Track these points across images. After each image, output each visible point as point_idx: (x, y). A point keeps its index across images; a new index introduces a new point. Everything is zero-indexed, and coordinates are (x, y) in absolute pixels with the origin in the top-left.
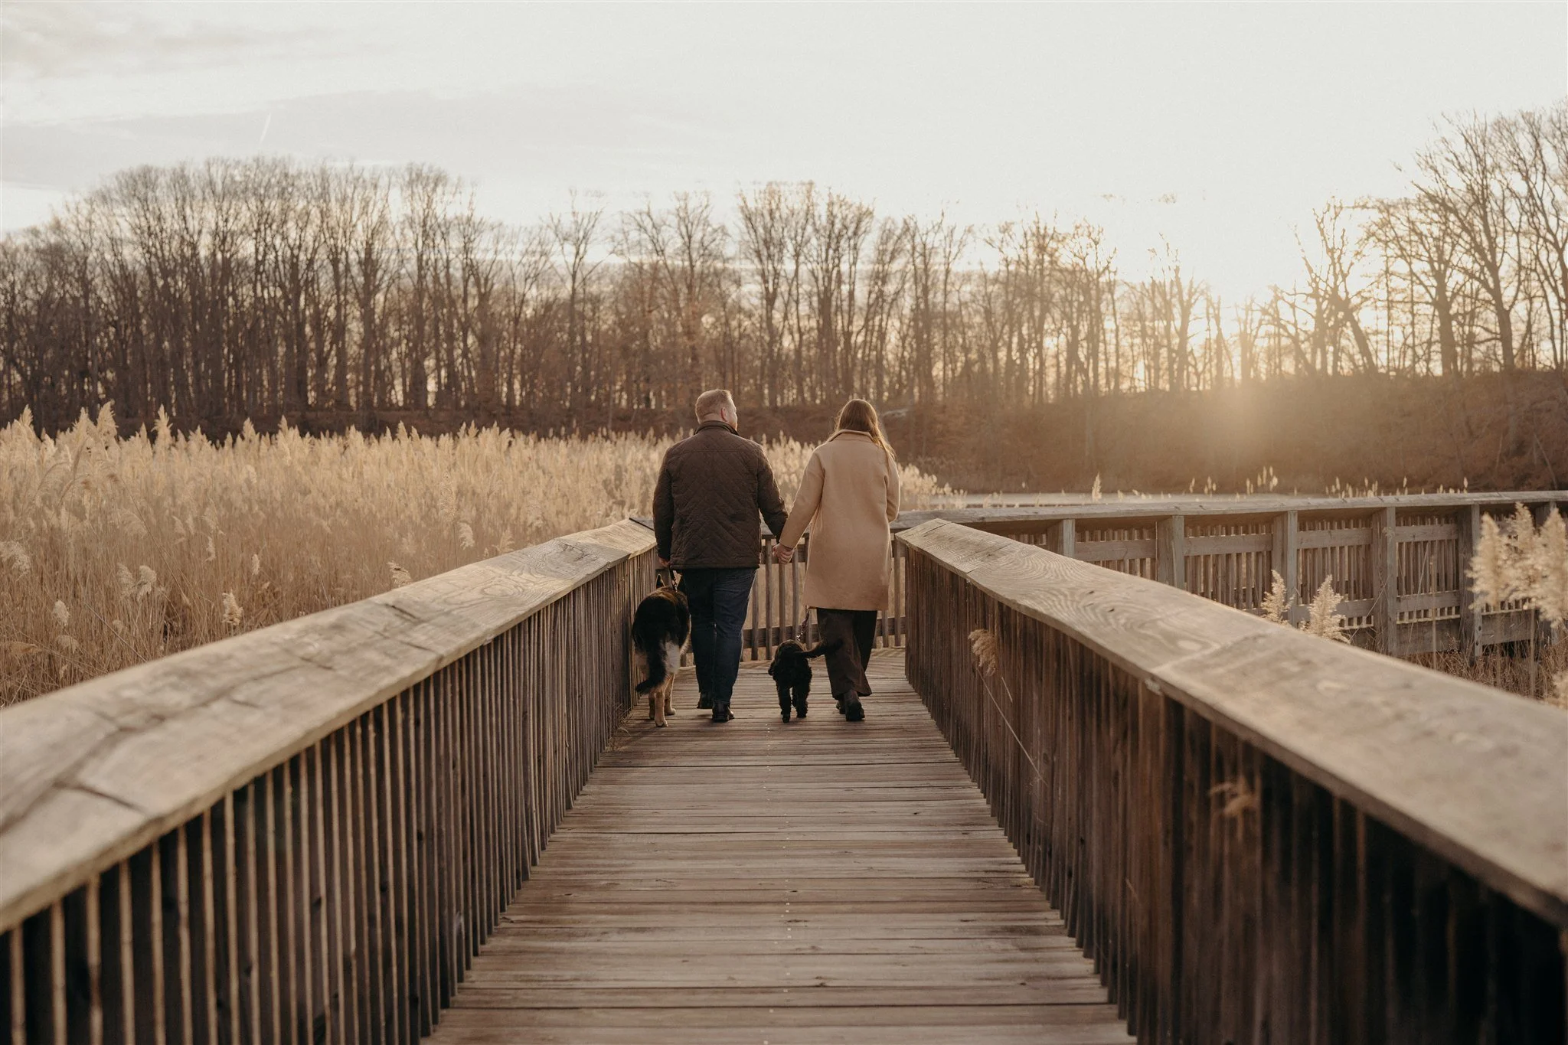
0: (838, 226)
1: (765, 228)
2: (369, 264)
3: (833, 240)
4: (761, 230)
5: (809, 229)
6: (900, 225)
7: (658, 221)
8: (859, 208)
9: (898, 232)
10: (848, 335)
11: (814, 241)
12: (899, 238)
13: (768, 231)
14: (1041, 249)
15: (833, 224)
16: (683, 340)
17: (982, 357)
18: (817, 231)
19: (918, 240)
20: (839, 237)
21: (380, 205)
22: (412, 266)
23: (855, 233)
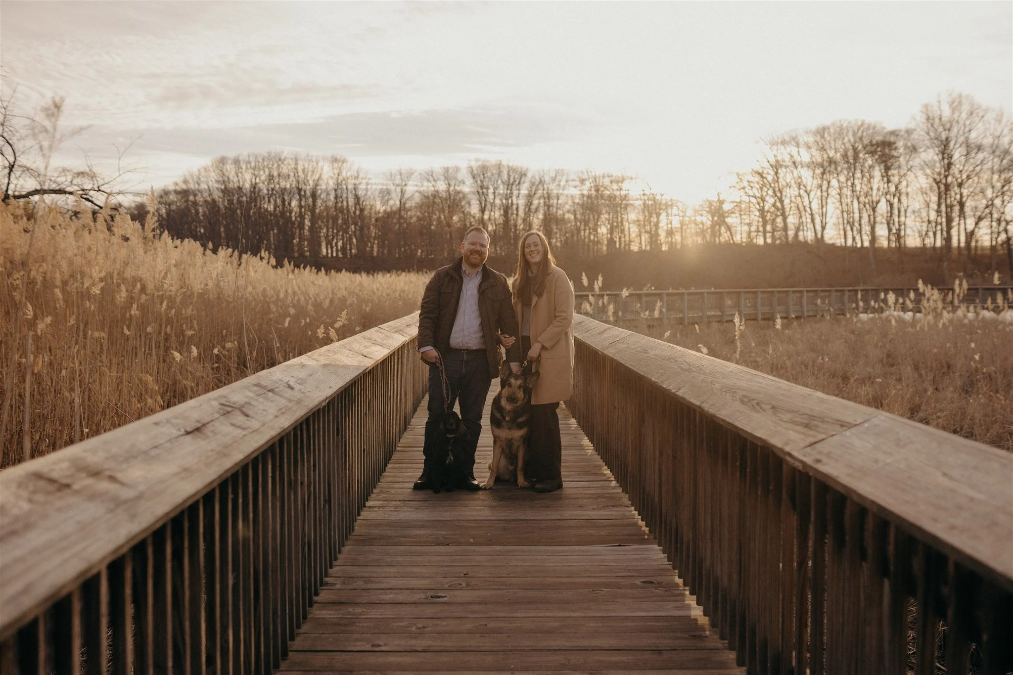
0: (512, 180)
1: (481, 181)
2: (314, 195)
3: (509, 185)
4: (479, 182)
5: (500, 182)
6: (538, 180)
7: (436, 178)
8: (521, 172)
9: (537, 183)
10: (516, 226)
11: (501, 186)
12: (538, 186)
13: (482, 182)
14: (597, 190)
15: (509, 179)
16: (446, 229)
17: (572, 236)
18: (503, 182)
19: (545, 186)
20: (512, 184)
21: (319, 172)
22: (332, 197)
23: (519, 183)
